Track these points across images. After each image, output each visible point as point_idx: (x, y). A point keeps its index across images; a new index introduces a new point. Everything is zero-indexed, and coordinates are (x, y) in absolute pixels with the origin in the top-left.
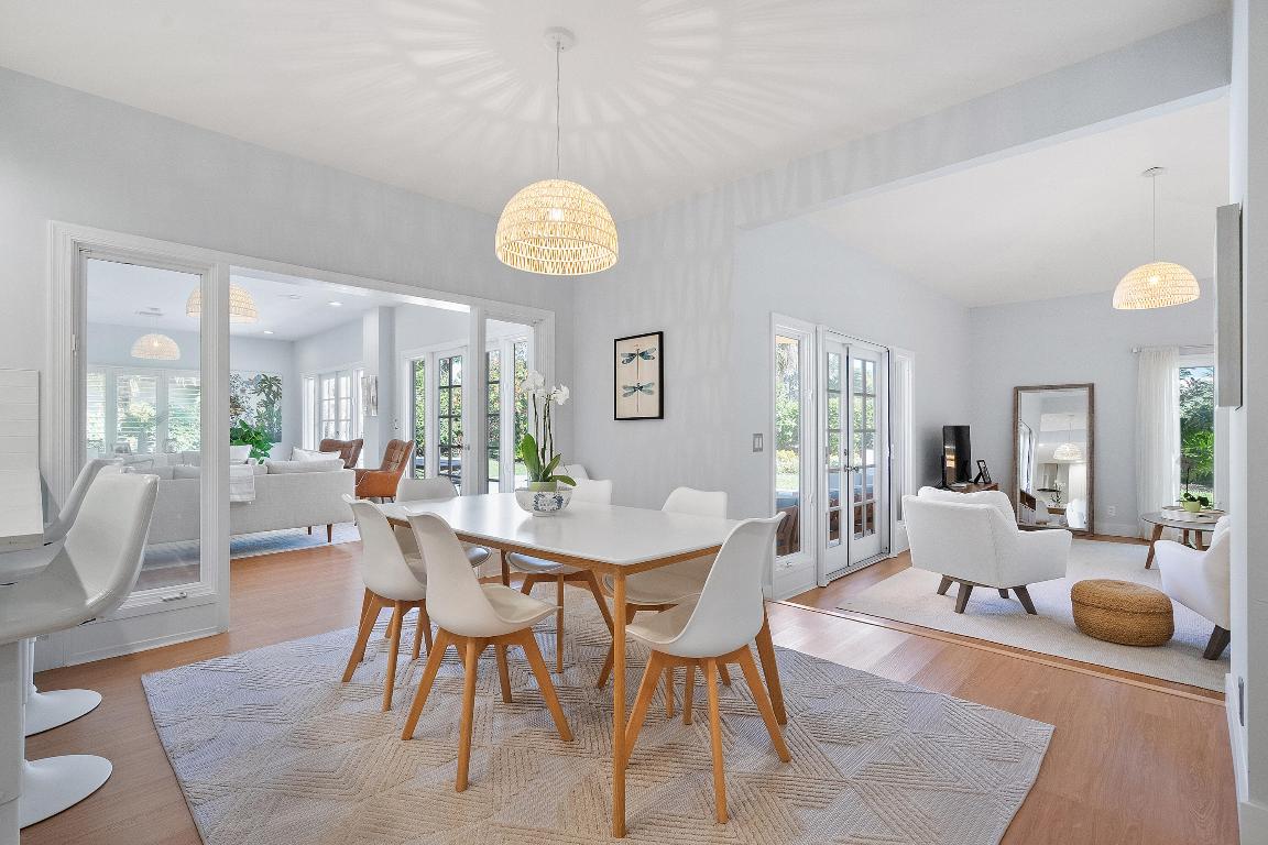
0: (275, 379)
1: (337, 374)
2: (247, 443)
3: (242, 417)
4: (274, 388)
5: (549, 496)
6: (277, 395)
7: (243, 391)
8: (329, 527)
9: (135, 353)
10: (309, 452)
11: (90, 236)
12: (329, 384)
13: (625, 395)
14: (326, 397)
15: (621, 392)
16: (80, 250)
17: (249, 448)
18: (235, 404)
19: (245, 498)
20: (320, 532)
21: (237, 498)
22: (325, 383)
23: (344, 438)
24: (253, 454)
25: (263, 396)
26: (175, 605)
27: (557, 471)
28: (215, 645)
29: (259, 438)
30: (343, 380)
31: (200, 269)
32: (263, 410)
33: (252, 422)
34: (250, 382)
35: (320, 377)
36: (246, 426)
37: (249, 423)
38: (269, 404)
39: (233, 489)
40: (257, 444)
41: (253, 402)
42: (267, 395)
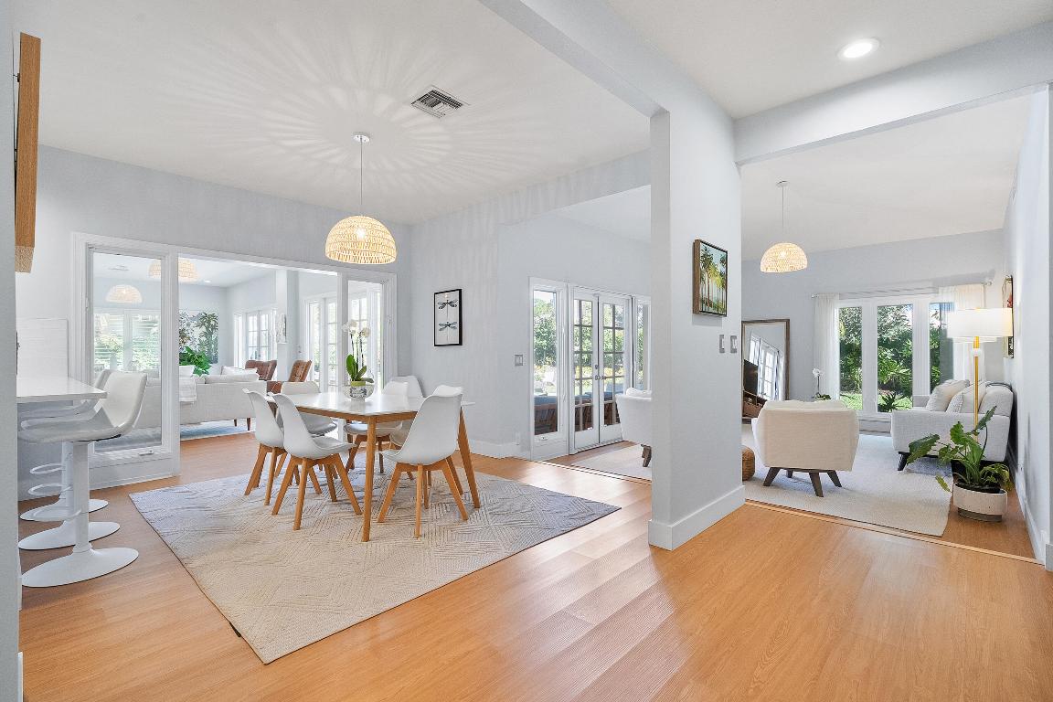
0: (213, 316)
1: (259, 313)
2: (192, 364)
3: (188, 344)
4: (212, 323)
5: (359, 389)
6: (214, 328)
7: (188, 325)
8: (249, 420)
9: (109, 299)
10: (238, 369)
11: (96, 239)
12: (252, 320)
13: (441, 330)
14: (251, 329)
15: (438, 327)
16: (90, 248)
17: (193, 367)
18: (182, 334)
19: (190, 400)
20: (242, 425)
21: (184, 399)
22: (251, 318)
23: (264, 359)
24: (196, 371)
25: (204, 329)
26: (147, 458)
27: (365, 376)
28: (172, 481)
29: (200, 360)
30: (263, 317)
31: (161, 256)
32: (204, 339)
33: (195, 348)
34: (193, 318)
35: (247, 315)
36: (191, 351)
37: (192, 348)
38: (208, 334)
39: (181, 393)
40: (199, 364)
41: (197, 333)
42: (207, 328)
